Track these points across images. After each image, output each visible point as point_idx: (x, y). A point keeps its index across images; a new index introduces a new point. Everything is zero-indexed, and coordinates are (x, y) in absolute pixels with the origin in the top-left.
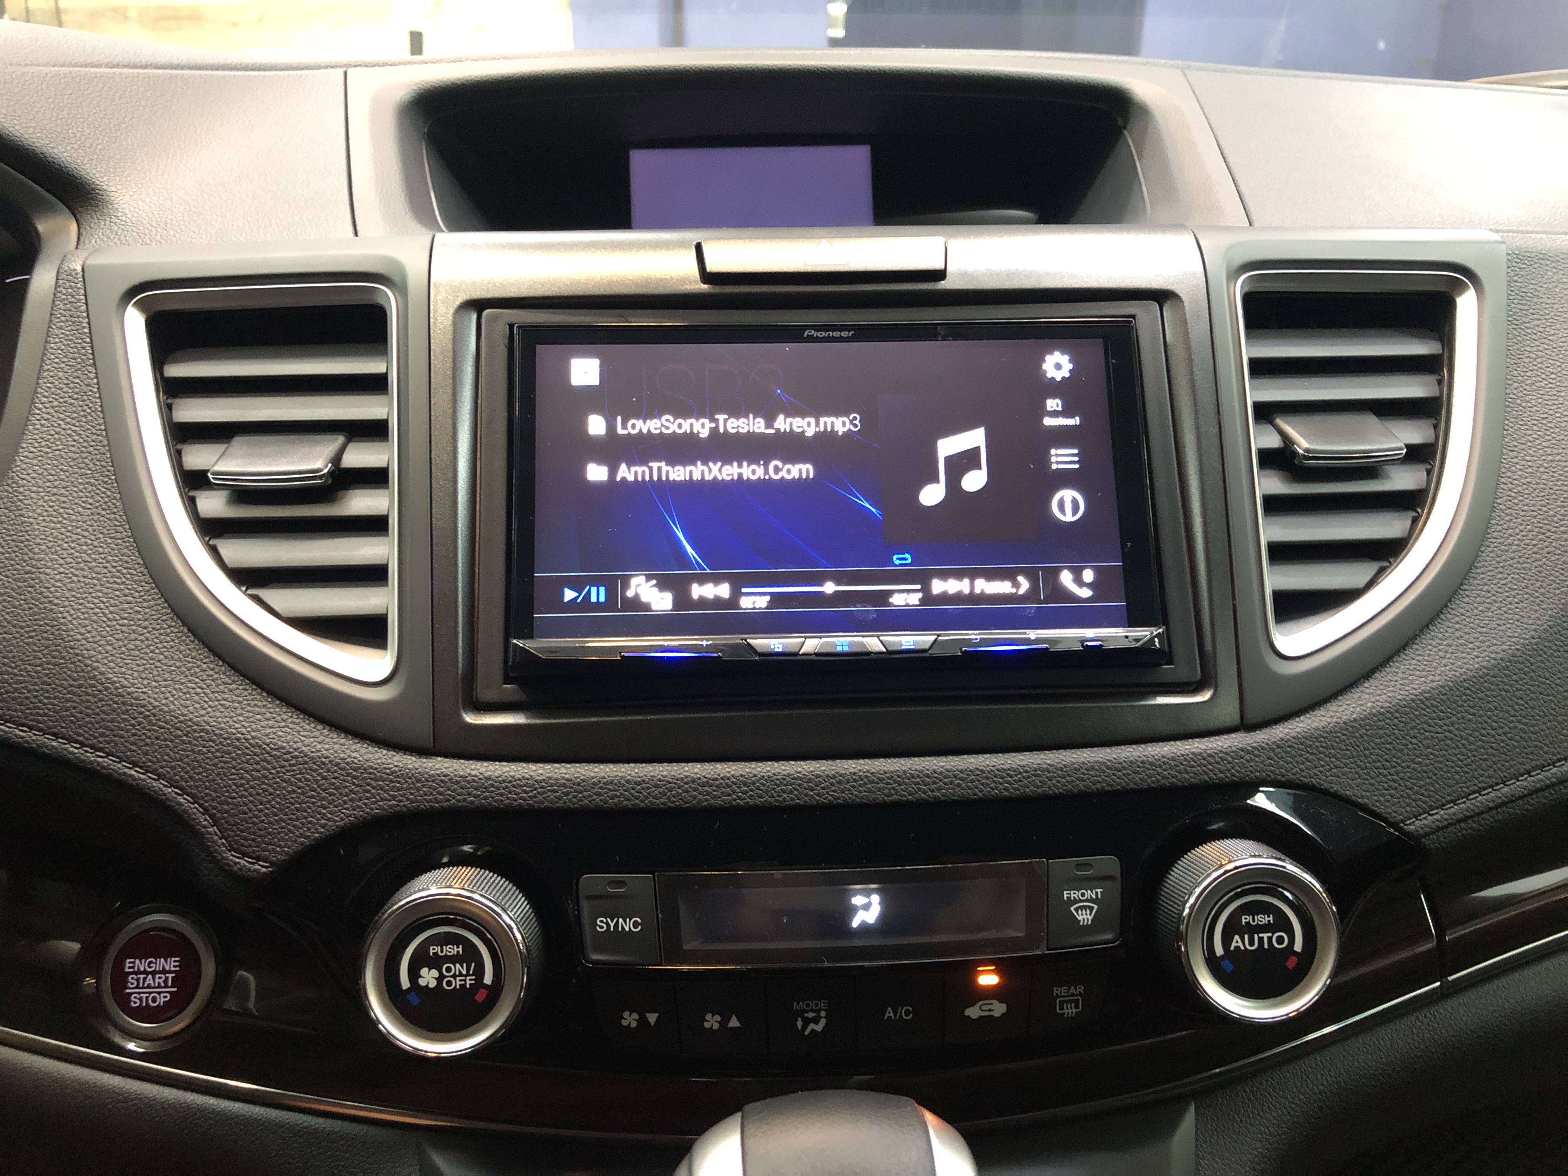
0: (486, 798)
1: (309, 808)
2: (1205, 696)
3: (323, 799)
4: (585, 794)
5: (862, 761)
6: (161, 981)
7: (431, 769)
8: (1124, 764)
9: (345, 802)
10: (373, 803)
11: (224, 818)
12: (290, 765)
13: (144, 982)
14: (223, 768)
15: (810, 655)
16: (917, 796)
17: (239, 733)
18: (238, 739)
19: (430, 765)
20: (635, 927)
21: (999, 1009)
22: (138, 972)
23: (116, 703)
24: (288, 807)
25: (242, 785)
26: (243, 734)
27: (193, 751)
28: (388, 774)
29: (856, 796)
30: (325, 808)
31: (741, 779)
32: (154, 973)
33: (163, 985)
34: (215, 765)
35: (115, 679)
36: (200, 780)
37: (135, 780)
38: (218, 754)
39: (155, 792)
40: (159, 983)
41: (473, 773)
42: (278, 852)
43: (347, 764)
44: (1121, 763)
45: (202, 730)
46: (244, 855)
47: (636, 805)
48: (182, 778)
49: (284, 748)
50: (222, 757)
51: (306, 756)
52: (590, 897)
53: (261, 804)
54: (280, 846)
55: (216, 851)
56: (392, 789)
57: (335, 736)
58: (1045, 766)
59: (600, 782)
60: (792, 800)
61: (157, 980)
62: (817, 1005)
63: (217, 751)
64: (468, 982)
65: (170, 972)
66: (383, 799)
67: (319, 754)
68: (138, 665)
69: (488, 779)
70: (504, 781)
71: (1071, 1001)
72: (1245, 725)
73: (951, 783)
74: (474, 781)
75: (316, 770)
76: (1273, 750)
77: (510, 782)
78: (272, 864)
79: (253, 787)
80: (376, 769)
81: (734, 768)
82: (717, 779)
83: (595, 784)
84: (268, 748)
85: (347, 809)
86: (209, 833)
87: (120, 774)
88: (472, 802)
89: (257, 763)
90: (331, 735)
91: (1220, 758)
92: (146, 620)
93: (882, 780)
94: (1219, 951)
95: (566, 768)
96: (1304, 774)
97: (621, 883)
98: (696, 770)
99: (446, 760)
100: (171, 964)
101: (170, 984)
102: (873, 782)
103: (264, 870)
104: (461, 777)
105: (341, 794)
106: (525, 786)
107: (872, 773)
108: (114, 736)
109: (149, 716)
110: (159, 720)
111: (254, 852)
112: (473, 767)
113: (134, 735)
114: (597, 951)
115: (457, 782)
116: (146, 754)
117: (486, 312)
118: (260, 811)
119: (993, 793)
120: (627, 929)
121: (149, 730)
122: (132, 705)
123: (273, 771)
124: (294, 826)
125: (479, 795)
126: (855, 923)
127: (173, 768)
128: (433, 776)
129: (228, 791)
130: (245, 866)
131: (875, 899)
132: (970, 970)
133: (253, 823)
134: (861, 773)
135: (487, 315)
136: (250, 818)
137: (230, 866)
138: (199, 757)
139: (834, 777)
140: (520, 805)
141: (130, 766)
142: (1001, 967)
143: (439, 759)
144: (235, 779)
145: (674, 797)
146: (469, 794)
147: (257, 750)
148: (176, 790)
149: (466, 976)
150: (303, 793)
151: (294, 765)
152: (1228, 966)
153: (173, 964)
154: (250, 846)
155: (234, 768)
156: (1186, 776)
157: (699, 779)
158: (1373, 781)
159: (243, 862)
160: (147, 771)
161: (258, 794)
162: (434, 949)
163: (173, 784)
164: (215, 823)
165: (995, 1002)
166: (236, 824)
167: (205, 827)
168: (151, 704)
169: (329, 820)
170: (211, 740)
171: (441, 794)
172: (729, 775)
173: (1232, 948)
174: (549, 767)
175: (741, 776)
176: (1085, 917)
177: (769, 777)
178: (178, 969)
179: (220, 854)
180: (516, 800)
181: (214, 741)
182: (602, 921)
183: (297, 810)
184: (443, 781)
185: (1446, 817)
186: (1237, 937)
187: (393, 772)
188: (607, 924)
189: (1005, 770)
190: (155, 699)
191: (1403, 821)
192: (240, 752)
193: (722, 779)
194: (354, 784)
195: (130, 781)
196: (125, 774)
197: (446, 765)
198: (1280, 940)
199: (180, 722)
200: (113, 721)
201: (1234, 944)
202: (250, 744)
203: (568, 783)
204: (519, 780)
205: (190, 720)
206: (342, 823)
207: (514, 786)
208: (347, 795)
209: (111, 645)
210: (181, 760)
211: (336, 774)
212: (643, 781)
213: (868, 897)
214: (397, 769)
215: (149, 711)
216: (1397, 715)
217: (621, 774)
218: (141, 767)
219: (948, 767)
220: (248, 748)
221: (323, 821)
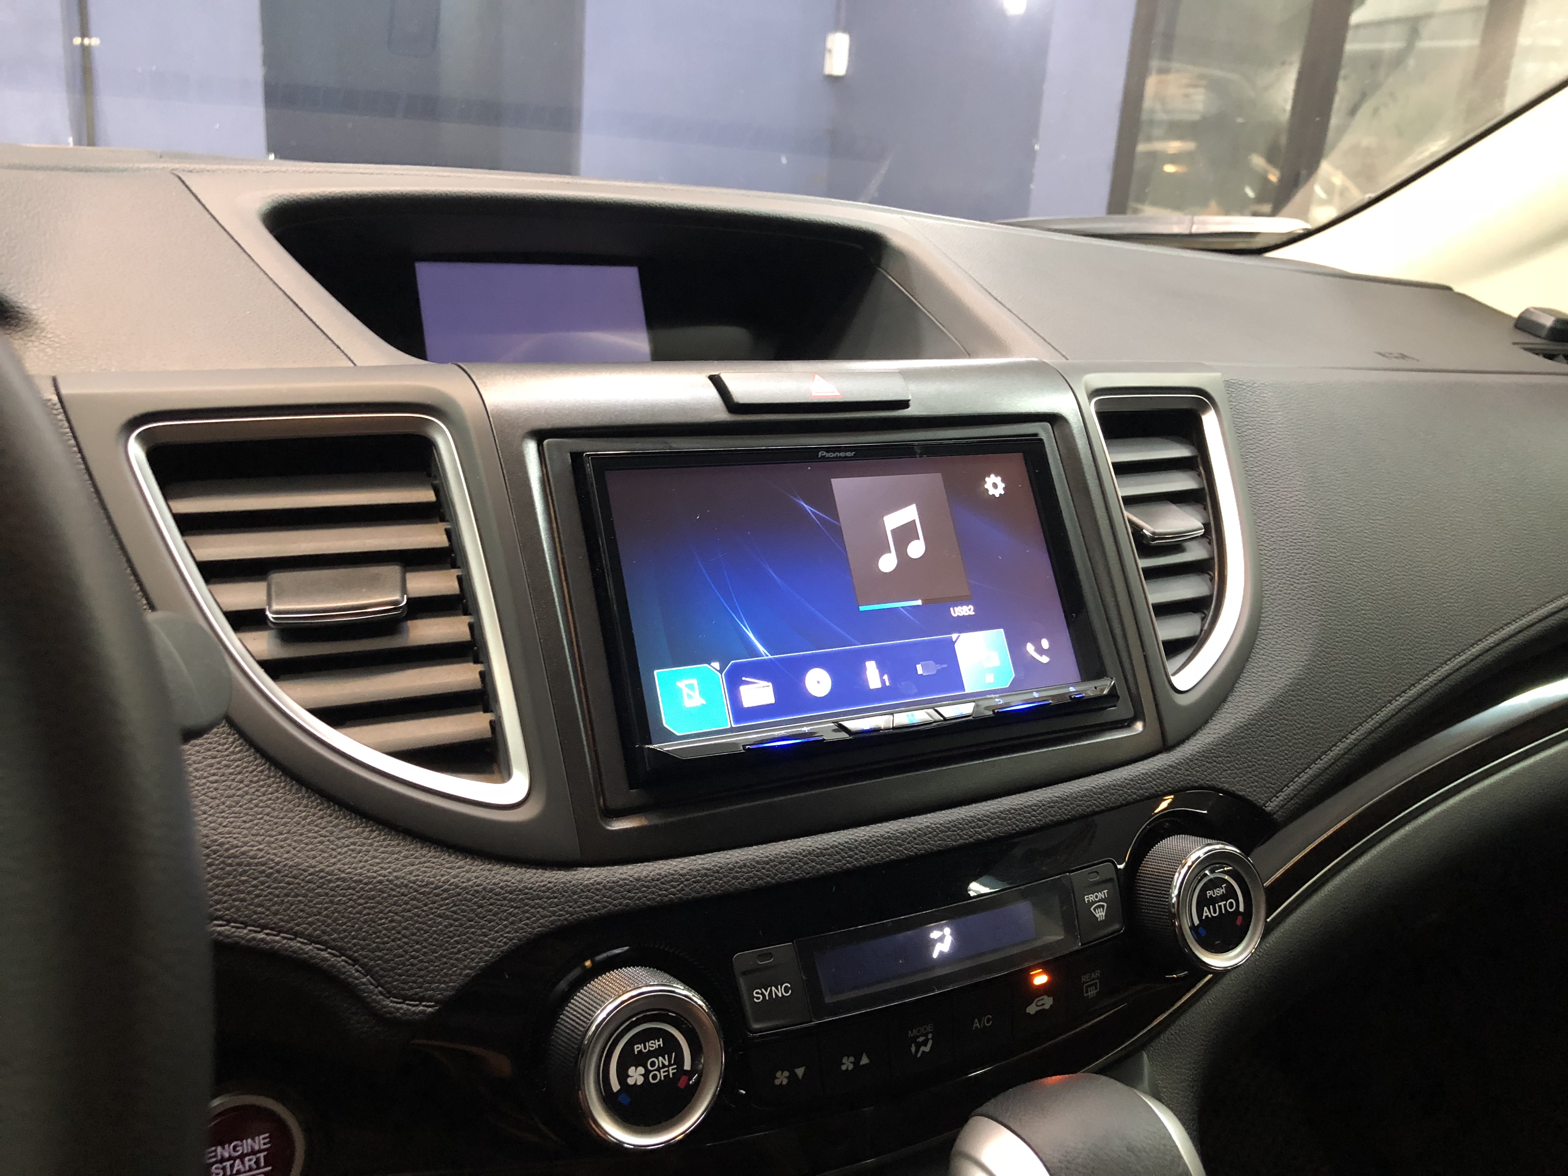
0: (639, 899)
1: (470, 938)
2: (1140, 727)
3: (483, 927)
4: (725, 879)
5: (929, 815)
6: (252, 1163)
7: (583, 879)
9: (506, 926)
10: (534, 922)
11: (378, 965)
12: (443, 899)
13: (232, 1170)
14: (369, 914)
15: (889, 729)
16: (975, 838)
17: (380, 875)
18: (380, 882)
19: (582, 876)
20: (786, 992)
21: (1048, 1002)
22: (223, 1160)
23: (230, 865)
24: (447, 942)
25: (394, 928)
26: (385, 876)
27: (332, 902)
28: (544, 892)
29: (933, 845)
30: (486, 936)
31: (847, 845)
32: (242, 1157)
33: (254, 1166)
34: (360, 912)
35: (223, 840)
36: (345, 931)
37: (267, 943)
38: (362, 901)
39: (294, 952)
40: (250, 1166)
41: (623, 876)
42: (443, 989)
43: (502, 888)
44: (1101, 788)
45: (338, 879)
46: (405, 998)
47: (768, 882)
48: (324, 932)
49: (432, 883)
50: (366, 903)
51: (457, 887)
52: (744, 973)
53: (417, 943)
54: (444, 982)
55: (374, 1000)
56: (550, 906)
57: (480, 863)
58: (1055, 799)
59: (735, 867)
60: (888, 857)
61: (247, 1164)
62: (925, 1029)
63: (359, 897)
64: (671, 1072)
65: (260, 1151)
66: (543, 917)
67: (470, 883)
68: (245, 822)
69: (638, 880)
70: (653, 880)
71: (1092, 985)
72: (1166, 747)
73: (997, 823)
74: (626, 884)
75: (470, 900)
76: (1188, 764)
77: (658, 880)
78: (437, 1002)
79: (406, 928)
80: (531, 888)
81: (837, 837)
82: (828, 849)
83: (731, 869)
84: (415, 886)
85: (508, 932)
86: (364, 984)
87: (249, 941)
88: (627, 905)
89: (406, 903)
90: (476, 863)
91: (1159, 774)
92: (240, 773)
93: (949, 829)
94: (1196, 921)
95: (703, 859)
96: (1208, 779)
97: (769, 955)
98: (809, 843)
99: (593, 869)
100: (260, 1142)
101: (262, 1164)
102: (942, 831)
103: (430, 1009)
104: (614, 882)
105: (500, 919)
106: (672, 881)
107: (941, 824)
108: (234, 900)
109: (272, 874)
110: (286, 876)
111: (416, 994)
112: (621, 871)
113: (258, 896)
114: (757, 1021)
115: (611, 888)
116: (276, 913)
117: (546, 442)
118: (417, 951)
119: (1025, 826)
120: (780, 995)
121: (276, 888)
122: (249, 864)
123: (425, 908)
124: (456, 959)
125: (633, 897)
126: (935, 955)
127: (310, 924)
128: (587, 886)
129: (378, 937)
130: (408, 1010)
131: (947, 931)
132: (1025, 977)
133: (412, 965)
134: (933, 826)
135: (548, 444)
136: (408, 960)
137: (391, 1013)
138: (340, 908)
139: (915, 832)
140: (671, 900)
141: (258, 929)
142: (1046, 967)
143: (586, 869)
144: (384, 924)
145: (797, 869)
146: (623, 897)
147: (403, 890)
148: (317, 946)
149: (668, 1066)
150: (461, 925)
151: (446, 899)
152: (1202, 932)
153: (262, 1142)
154: (411, 988)
155: (381, 912)
156: (1141, 791)
157: (814, 850)
158: (1245, 778)
159: (405, 1006)
160: (280, 932)
161: (413, 934)
162: (638, 1048)
163: (312, 940)
164: (368, 971)
165: (1045, 997)
166: (393, 969)
167: (357, 978)
168: (273, 860)
169: (492, 946)
170: (349, 888)
171: (597, 901)
172: (836, 844)
173: (1204, 918)
174: (686, 860)
175: (847, 842)
176: (1100, 914)
177: (867, 840)
178: (269, 1145)
179: (378, 1002)
180: (666, 896)
181: (354, 889)
182: (757, 993)
183: (457, 942)
184: (597, 889)
185: (1285, 797)
186: (1206, 908)
187: (549, 889)
188: (763, 994)
189: (1030, 806)
190: (275, 854)
191: (1264, 805)
192: (385, 895)
193: (832, 847)
194: (512, 907)
195: (262, 945)
196: (254, 939)
197: (595, 873)
198: (1231, 905)
199: (310, 874)
200: (228, 885)
201: (1205, 914)
202: (396, 885)
203: (708, 872)
204: (666, 876)
205: (322, 871)
206: (506, 948)
207: (662, 883)
208: (507, 919)
209: (207, 805)
210: (320, 914)
211: (491, 900)
212: (770, 860)
213: (942, 930)
214: (551, 885)
215: (272, 868)
216: (1250, 727)
217: (750, 857)
218: (272, 929)
219: (992, 810)
220: (393, 890)
221: (486, 949)
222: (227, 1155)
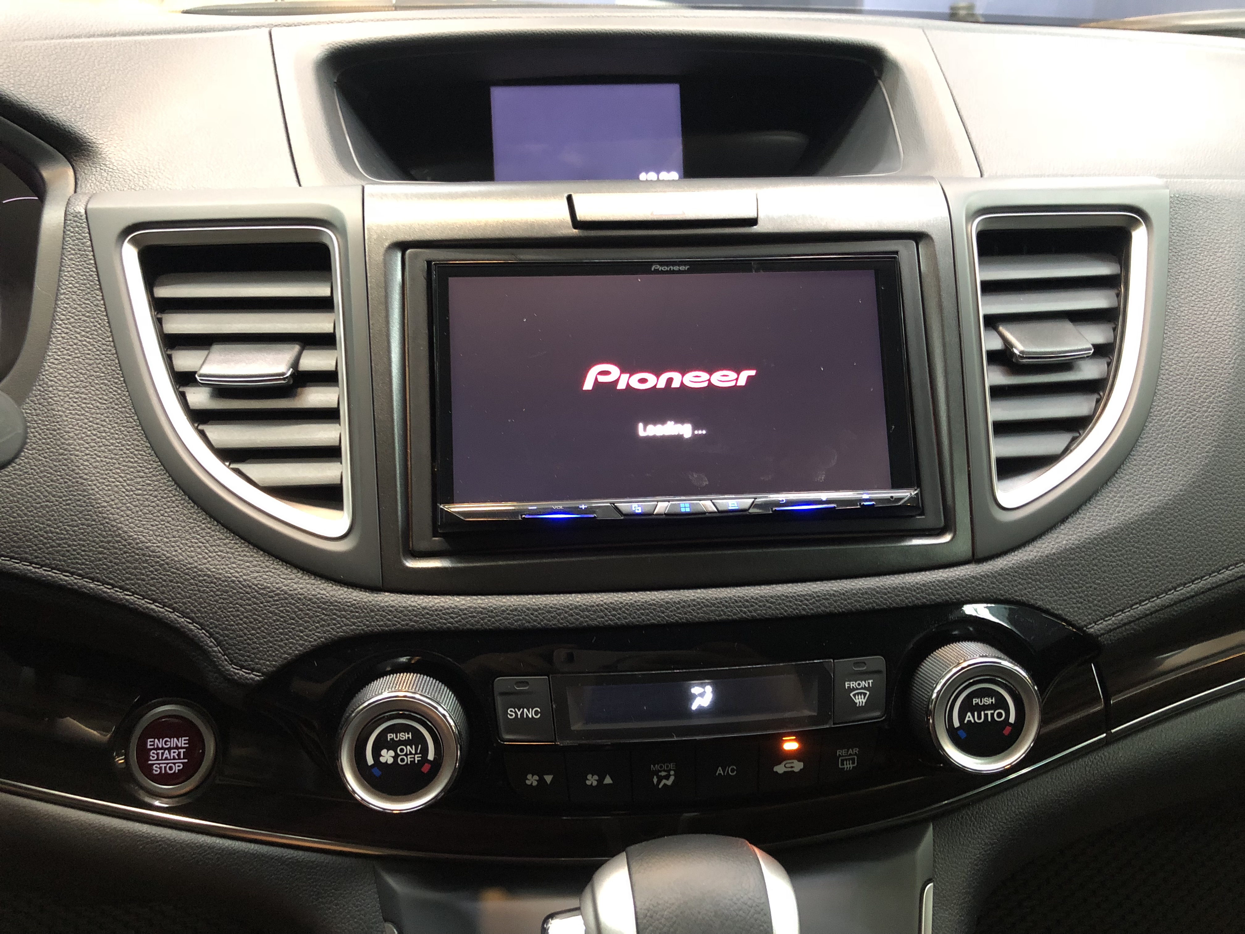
0: (423, 623)
1: (290, 632)
2: (947, 538)
3: (301, 625)
4: (497, 618)
5: (699, 591)
6: (175, 754)
7: (381, 602)
8: (889, 590)
9: (317, 627)
10: (338, 628)
11: (225, 640)
12: (274, 601)
13: (162, 756)
14: (222, 603)
15: (662, 515)
16: (739, 616)
17: (234, 577)
18: (233, 582)
19: (380, 598)
20: (536, 715)
21: (798, 766)
22: (158, 748)
23: (138, 554)
24: (274, 632)
25: (238, 616)
26: (237, 578)
27: (199, 590)
28: (348, 606)
29: (695, 617)
30: (302, 632)
31: (612, 606)
32: (169, 749)
33: (177, 757)
34: (217, 601)
35: (136, 536)
36: (206, 612)
37: (155, 612)
38: (219, 593)
39: (172, 621)
40: (174, 756)
41: (413, 604)
42: (268, 665)
43: (318, 599)
44: (886, 589)
45: (205, 575)
46: (242, 667)
47: (535, 626)
48: (192, 611)
49: (269, 588)
50: (222, 595)
51: (286, 593)
52: (502, 694)
53: (253, 629)
54: (269, 660)
55: (220, 665)
56: (352, 618)
57: (307, 578)
58: (832, 592)
59: (507, 609)
60: (649, 620)
61: (172, 754)
62: (667, 767)
63: (218, 590)
64: (416, 759)
65: (182, 748)
66: (346, 625)
67: (296, 592)
68: (152, 525)
69: (424, 608)
70: (436, 610)
71: (849, 759)
72: (975, 559)
73: (764, 606)
74: (414, 610)
75: (294, 604)
76: (996, 577)
77: (441, 610)
78: (263, 674)
79: (247, 617)
80: (340, 603)
81: (605, 597)
82: (593, 606)
83: (503, 611)
84: (256, 588)
85: (319, 632)
86: (215, 651)
87: (144, 609)
88: (413, 626)
89: (249, 599)
90: (304, 577)
91: (958, 583)
92: (156, 490)
93: (714, 605)
94: (956, 724)
95: (482, 599)
96: (1018, 594)
97: (526, 683)
98: (578, 599)
99: (392, 595)
100: (182, 742)
101: (182, 757)
102: (708, 606)
103: (258, 678)
104: (404, 607)
105: (314, 622)
106: (452, 613)
107: (707, 600)
108: (138, 579)
109: (163, 564)
110: (172, 567)
111: (249, 665)
112: (412, 600)
113: (153, 579)
114: (508, 733)
115: (402, 612)
116: (163, 593)
117: (408, 251)
118: (252, 635)
119: (794, 612)
120: (530, 716)
121: (164, 575)
122: (150, 556)
123: (261, 605)
124: (279, 646)
125: (418, 621)
126: (694, 707)
127: (184, 603)
128: (383, 607)
129: (227, 620)
130: (243, 675)
131: (709, 689)
132: (778, 739)
133: (248, 644)
134: (699, 600)
135: (410, 254)
136: (245, 640)
137: (232, 676)
138: (205, 595)
139: (679, 603)
140: (449, 628)
141: (151, 602)
142: (800, 737)
143: (387, 594)
144: (232, 611)
145: (562, 619)
146: (411, 620)
147: (248, 590)
148: (188, 620)
149: (414, 755)
150: (285, 621)
151: (277, 601)
152: (963, 734)
153: (183, 742)
154: (246, 661)
155: (231, 603)
156: (933, 597)
157: (580, 606)
158: (1065, 598)
159: (241, 672)
160: (164, 606)
161: (251, 622)
162: (390, 736)
163: (184, 615)
164: (219, 644)
165: (795, 762)
166: (235, 645)
167: (211, 647)
168: (165, 555)
169: (305, 641)
170: (212, 583)
171: (389, 620)
172: (602, 603)
173: (966, 722)
174: (469, 598)
175: (611, 603)
176: (860, 700)
177: (631, 603)
178: (187, 745)
179: (223, 667)
180: (445, 624)
181: (215, 583)
182: (511, 711)
183: (281, 633)
184: (390, 611)
185: (1115, 622)
186: (969, 714)
187: (352, 605)
188: (515, 713)
189: (803, 596)
190: (167, 551)
191: (1086, 626)
192: (235, 591)
193: (597, 605)
194: (324, 614)
195: (152, 613)
196: (147, 608)
197: (392, 598)
198: (1000, 715)
199: (187, 569)
200: (135, 568)
201: (967, 719)
202: (243, 585)
203: (484, 611)
204: (448, 609)
205: (196, 567)
206: (315, 643)
207: (443, 614)
208: (318, 622)
209: (130, 510)
210: (190, 597)
211: (309, 607)
212: (540, 608)
213: (704, 688)
214: (355, 602)
215: (163, 560)
216: (1083, 549)
217: (522, 603)
218: (159, 603)
219: (763, 594)
220: (241, 588)
221: (301, 642)
222: (160, 746)
